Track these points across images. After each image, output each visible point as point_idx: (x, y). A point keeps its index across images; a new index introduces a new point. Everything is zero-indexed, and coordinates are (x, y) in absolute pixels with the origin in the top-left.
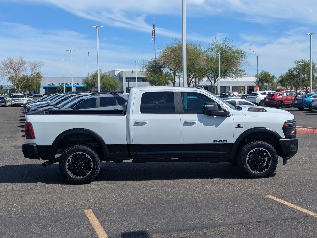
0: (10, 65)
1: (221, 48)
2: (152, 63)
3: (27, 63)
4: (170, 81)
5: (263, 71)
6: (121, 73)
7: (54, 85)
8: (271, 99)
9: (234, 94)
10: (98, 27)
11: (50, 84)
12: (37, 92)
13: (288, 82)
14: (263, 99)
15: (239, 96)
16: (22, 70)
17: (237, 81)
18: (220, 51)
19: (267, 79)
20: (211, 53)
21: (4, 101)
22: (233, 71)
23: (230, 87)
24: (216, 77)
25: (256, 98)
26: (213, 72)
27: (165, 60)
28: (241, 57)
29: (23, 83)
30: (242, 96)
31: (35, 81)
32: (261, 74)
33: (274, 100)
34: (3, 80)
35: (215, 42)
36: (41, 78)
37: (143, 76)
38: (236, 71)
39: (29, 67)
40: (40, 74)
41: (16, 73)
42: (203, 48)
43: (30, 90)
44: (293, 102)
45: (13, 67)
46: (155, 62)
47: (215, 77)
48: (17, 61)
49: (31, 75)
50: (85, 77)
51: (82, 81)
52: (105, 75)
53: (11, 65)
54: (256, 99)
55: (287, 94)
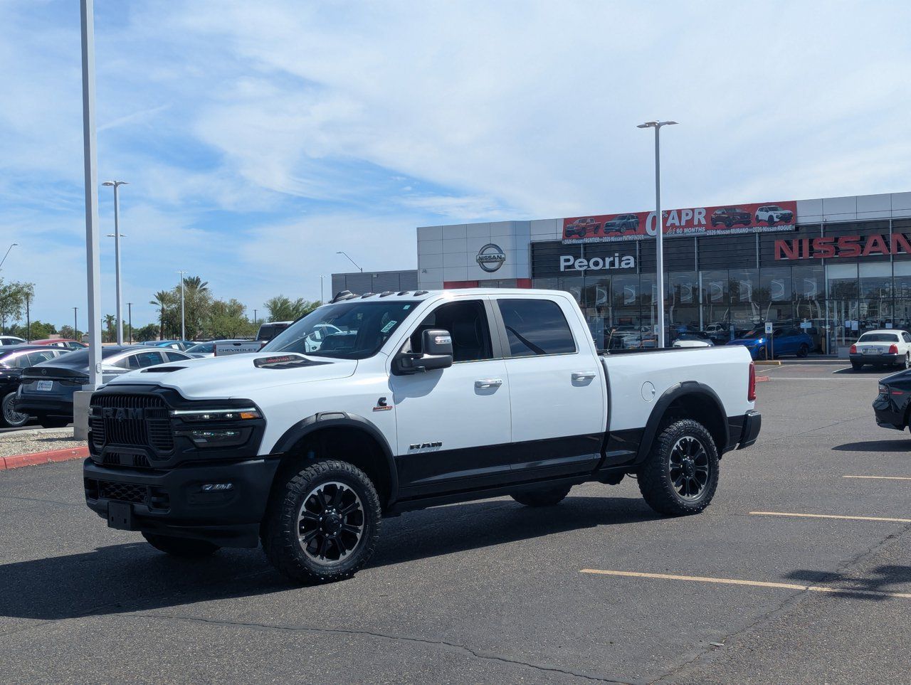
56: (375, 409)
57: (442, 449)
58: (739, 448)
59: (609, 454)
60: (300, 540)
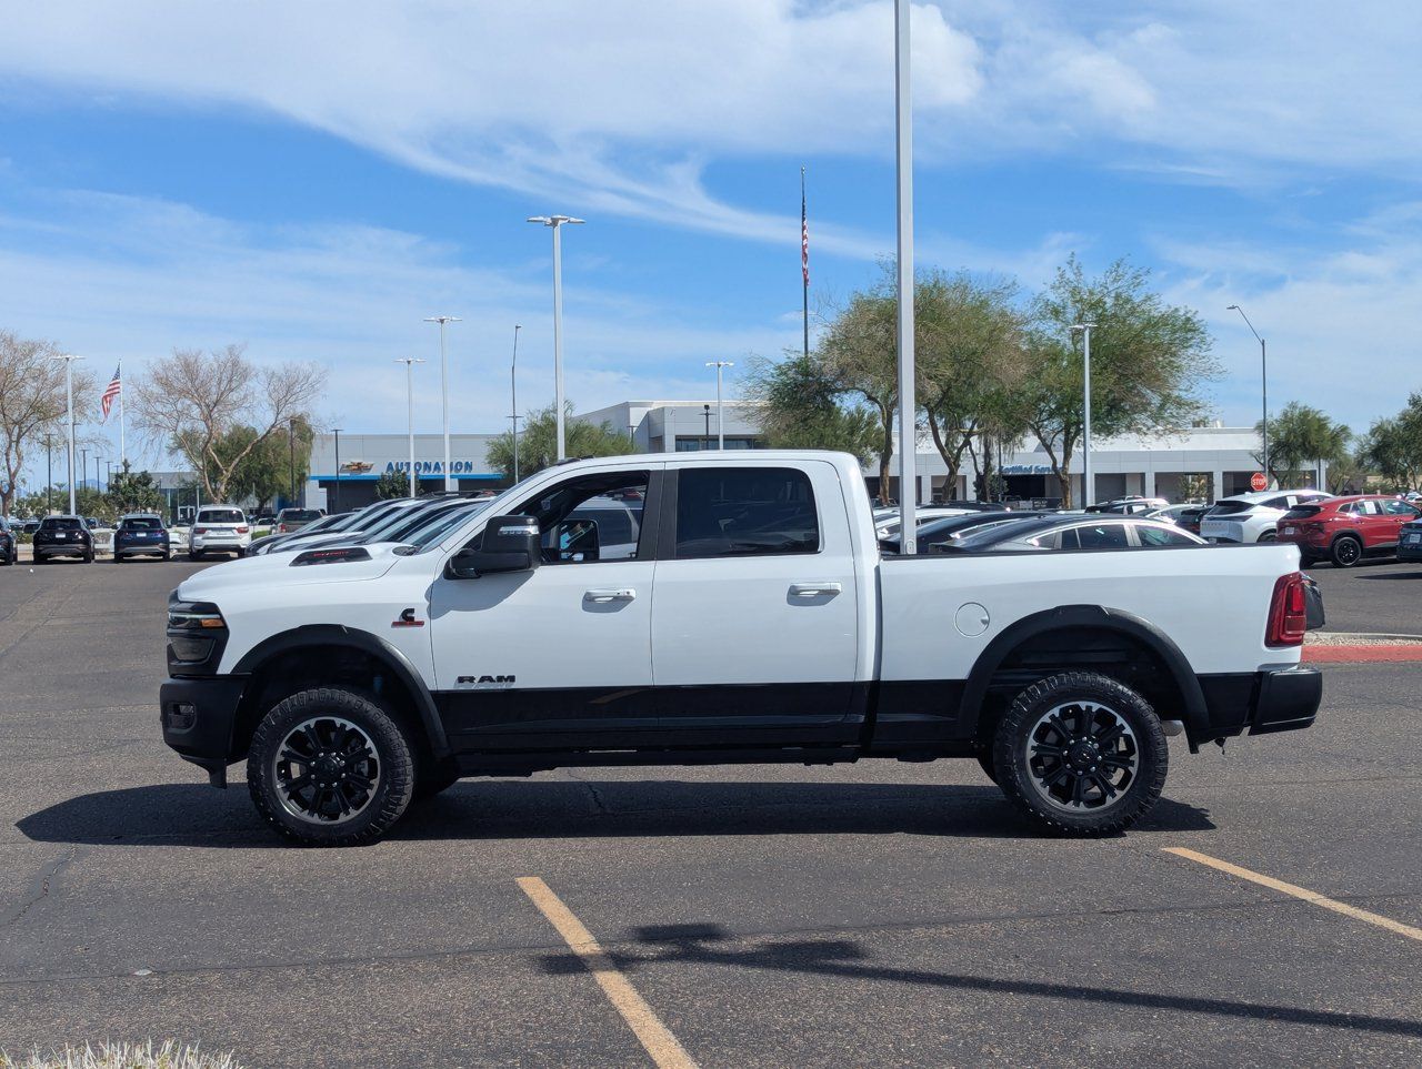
0: (185, 382)
1: (1096, 305)
2: (791, 374)
3: (256, 375)
4: (873, 450)
5: (1293, 406)
6: (654, 417)
7: (367, 468)
8: (1309, 526)
9: (1147, 506)
10: (560, 222)
11: (348, 466)
12: (295, 498)
13: (1408, 453)
14: (1274, 525)
15: (1171, 514)
16: (236, 405)
17: (1166, 449)
18: (1090, 316)
19: (1314, 443)
20: (1050, 330)
21: (160, 536)
22: (1149, 404)
23: (1143, 475)
24: (1071, 432)
25: (1243, 524)
26: (1059, 408)
27: (848, 358)
28: (1185, 343)
29: (237, 460)
30: (1184, 513)
31: (287, 452)
32: (1286, 419)
33: (1321, 530)
34: (156, 448)
35: (1070, 275)
36: (312, 436)
37: (751, 429)
38: (1162, 407)
39: (266, 393)
40: (310, 422)
41: (208, 418)
42: (1018, 306)
43: (264, 490)
44: (1401, 538)
45: (197, 391)
46: (803, 367)
47: (1068, 433)
48: (215, 366)
49: (273, 426)
50: (501, 433)
51: (487, 450)
52: (586, 423)
53: (189, 385)
54: (1240, 526)
55: (1377, 506)
56: (395, 624)
57: (515, 686)
58: (1251, 733)
59: (883, 718)
60: (278, 787)
